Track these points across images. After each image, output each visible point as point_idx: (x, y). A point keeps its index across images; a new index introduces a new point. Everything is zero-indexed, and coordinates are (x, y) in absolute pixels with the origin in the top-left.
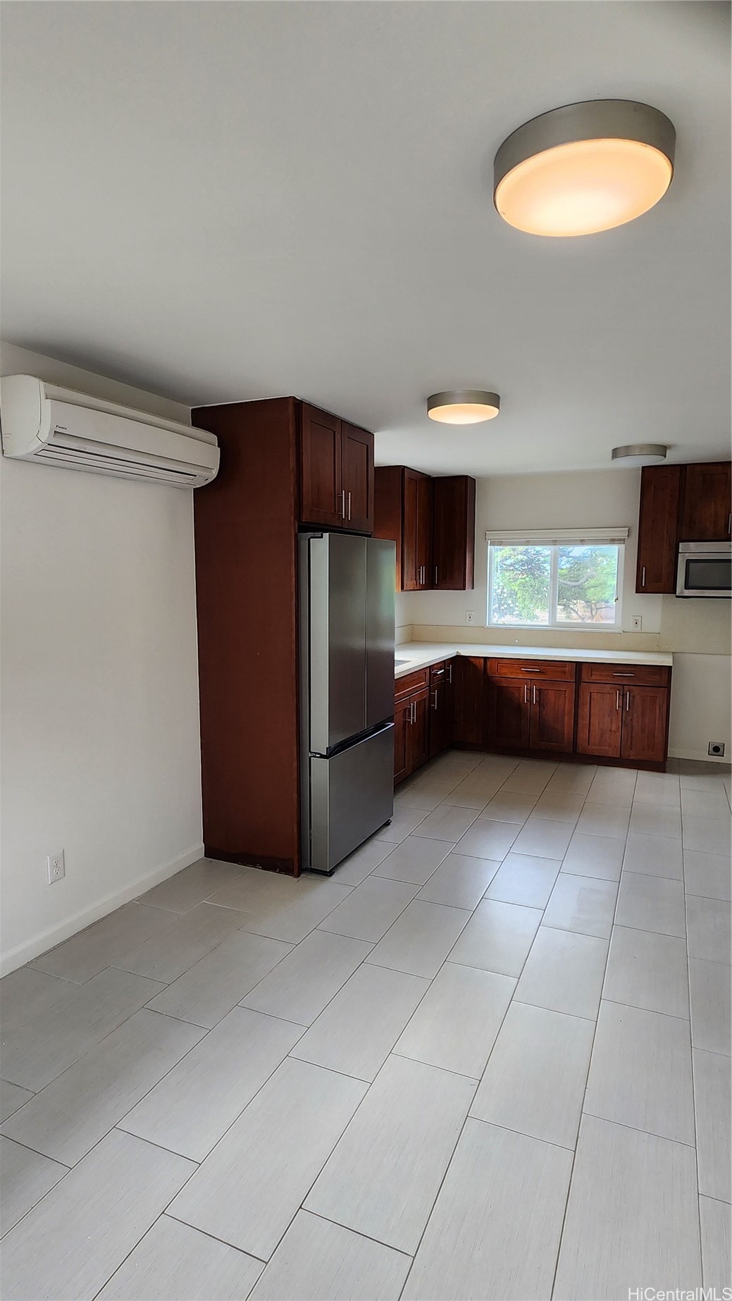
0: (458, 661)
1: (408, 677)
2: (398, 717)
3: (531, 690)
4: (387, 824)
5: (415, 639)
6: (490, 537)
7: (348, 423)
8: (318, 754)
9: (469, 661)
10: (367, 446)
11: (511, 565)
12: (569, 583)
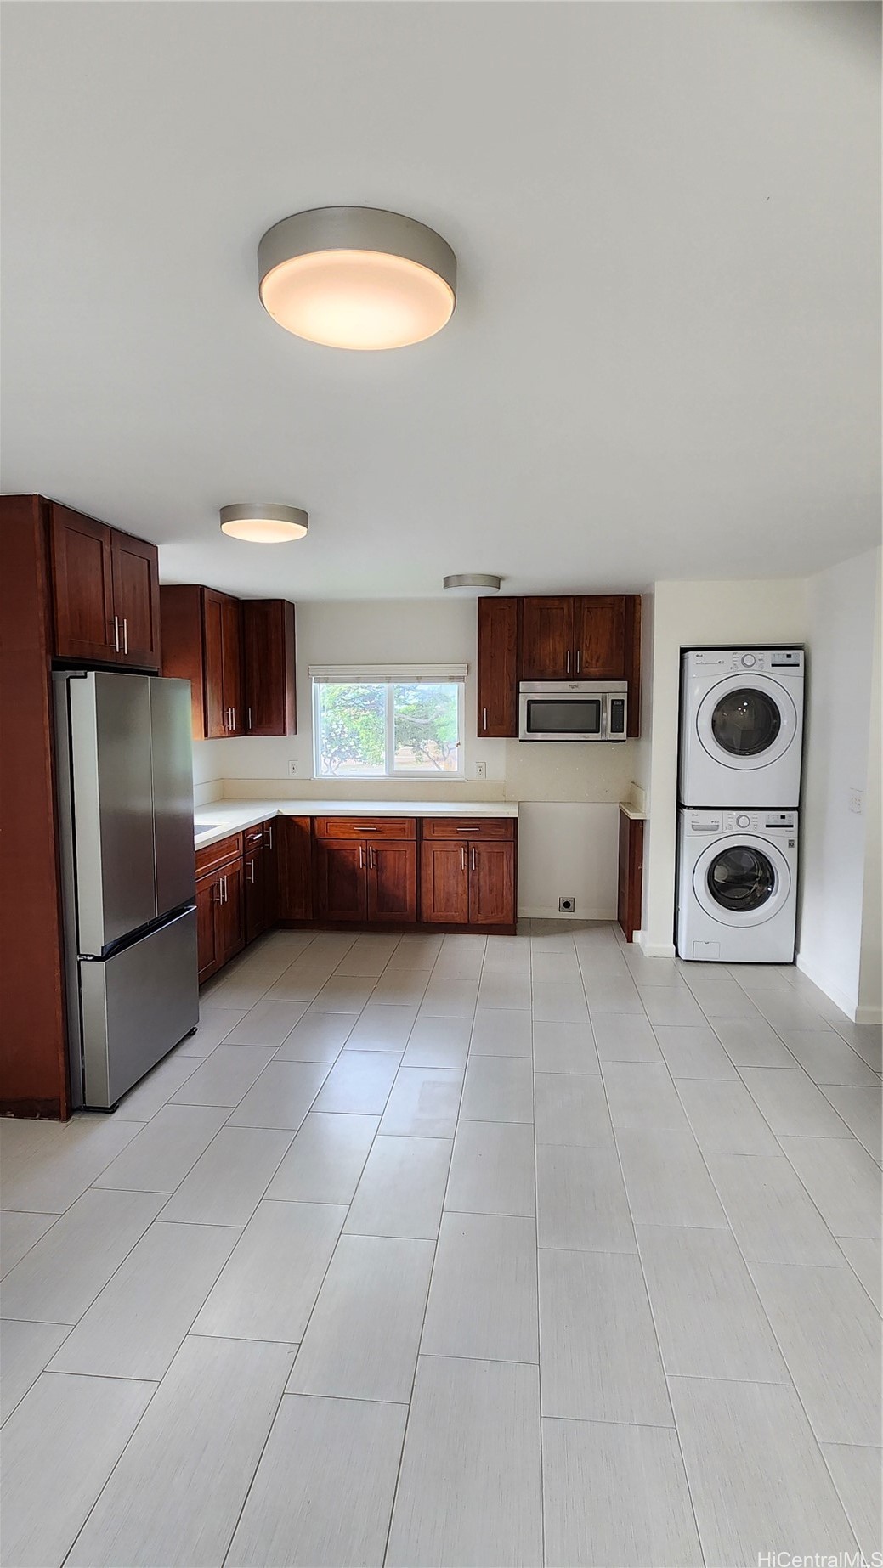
0: (280, 822)
1: (216, 846)
2: (204, 898)
3: (366, 852)
4: (192, 1033)
5: (225, 797)
6: (314, 673)
7: (120, 532)
8: (90, 956)
9: (291, 820)
10: (149, 561)
11: (352, 700)
12: (417, 720)
